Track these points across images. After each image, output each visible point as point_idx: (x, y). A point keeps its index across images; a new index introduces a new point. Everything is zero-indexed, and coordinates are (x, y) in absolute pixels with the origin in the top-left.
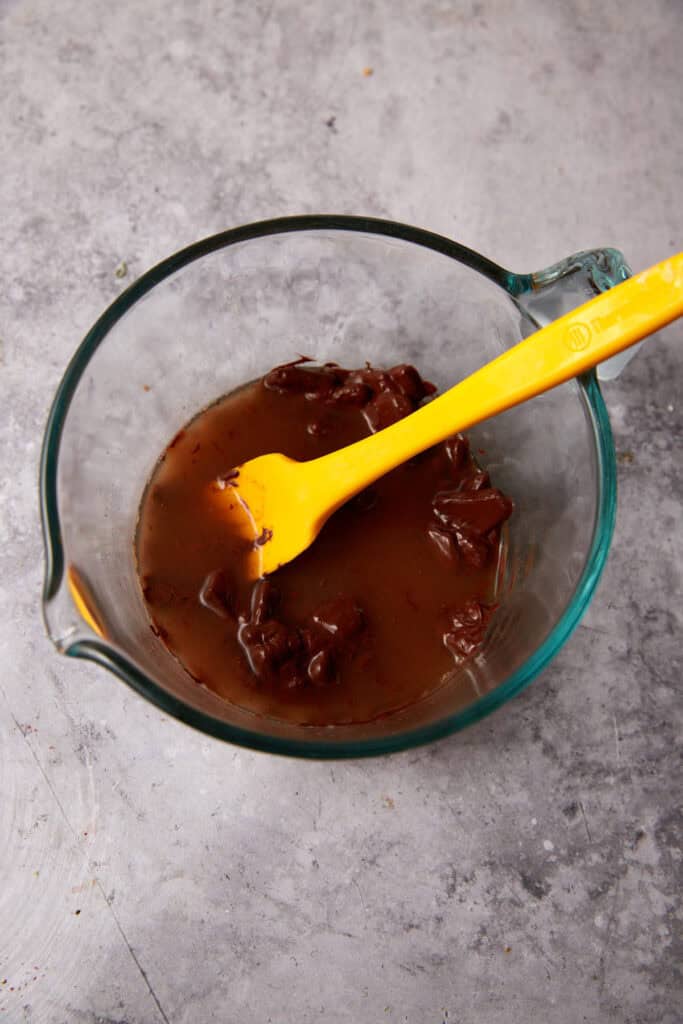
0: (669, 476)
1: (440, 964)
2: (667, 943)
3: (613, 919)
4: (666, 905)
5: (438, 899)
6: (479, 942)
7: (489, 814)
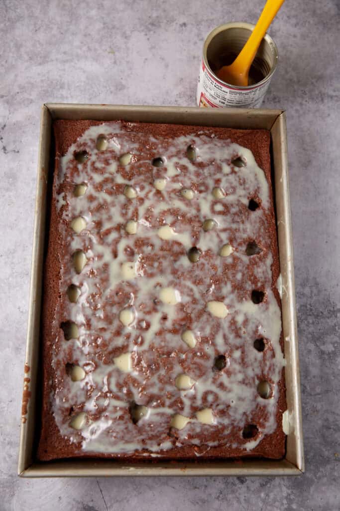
0: (311, 334)
1: (204, 503)
2: (286, 506)
3: (267, 495)
4: (287, 493)
6: (219, 496)
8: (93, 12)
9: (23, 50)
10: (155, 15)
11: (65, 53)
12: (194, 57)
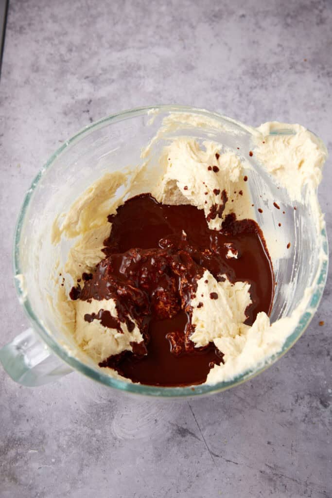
1: (292, 424)
5: (292, 404)
6: (305, 420)
7: (310, 378)
8: (164, 8)
9: (104, 40)
10: (217, 8)
11: (140, 41)
12: (254, 42)
